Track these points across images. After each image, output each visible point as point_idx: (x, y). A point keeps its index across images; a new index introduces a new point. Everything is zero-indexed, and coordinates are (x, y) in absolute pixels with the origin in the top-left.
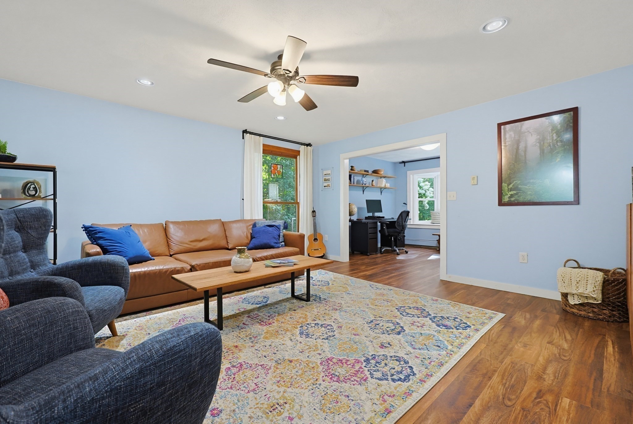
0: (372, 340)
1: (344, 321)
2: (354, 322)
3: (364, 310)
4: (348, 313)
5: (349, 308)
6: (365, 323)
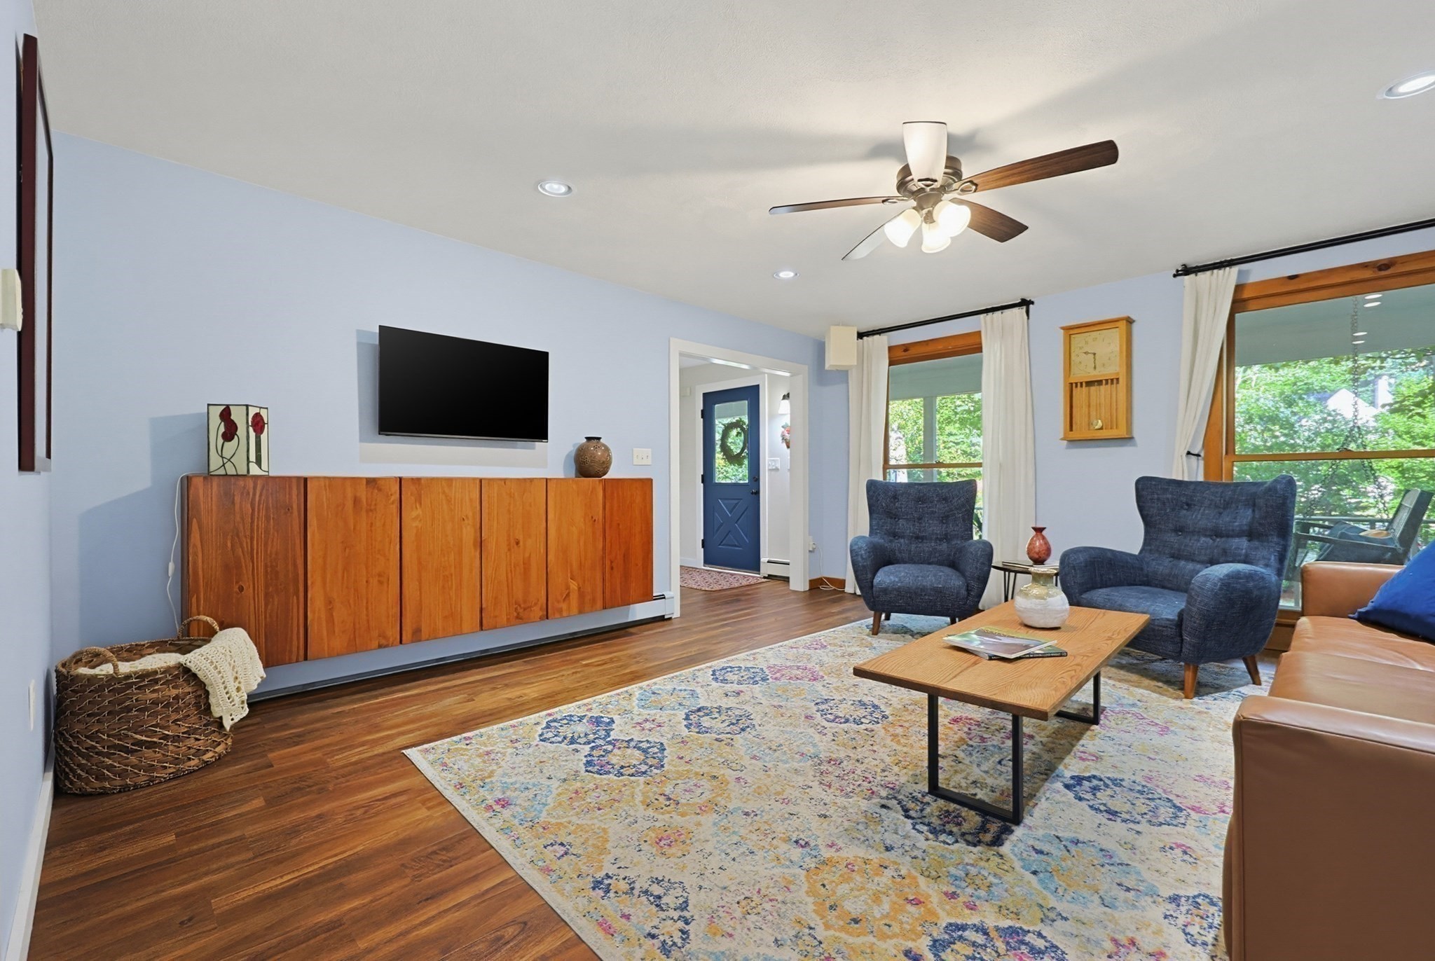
0: (752, 700)
1: (802, 730)
2: (782, 729)
3: (753, 761)
4: (796, 750)
5: (796, 765)
6: (757, 727)
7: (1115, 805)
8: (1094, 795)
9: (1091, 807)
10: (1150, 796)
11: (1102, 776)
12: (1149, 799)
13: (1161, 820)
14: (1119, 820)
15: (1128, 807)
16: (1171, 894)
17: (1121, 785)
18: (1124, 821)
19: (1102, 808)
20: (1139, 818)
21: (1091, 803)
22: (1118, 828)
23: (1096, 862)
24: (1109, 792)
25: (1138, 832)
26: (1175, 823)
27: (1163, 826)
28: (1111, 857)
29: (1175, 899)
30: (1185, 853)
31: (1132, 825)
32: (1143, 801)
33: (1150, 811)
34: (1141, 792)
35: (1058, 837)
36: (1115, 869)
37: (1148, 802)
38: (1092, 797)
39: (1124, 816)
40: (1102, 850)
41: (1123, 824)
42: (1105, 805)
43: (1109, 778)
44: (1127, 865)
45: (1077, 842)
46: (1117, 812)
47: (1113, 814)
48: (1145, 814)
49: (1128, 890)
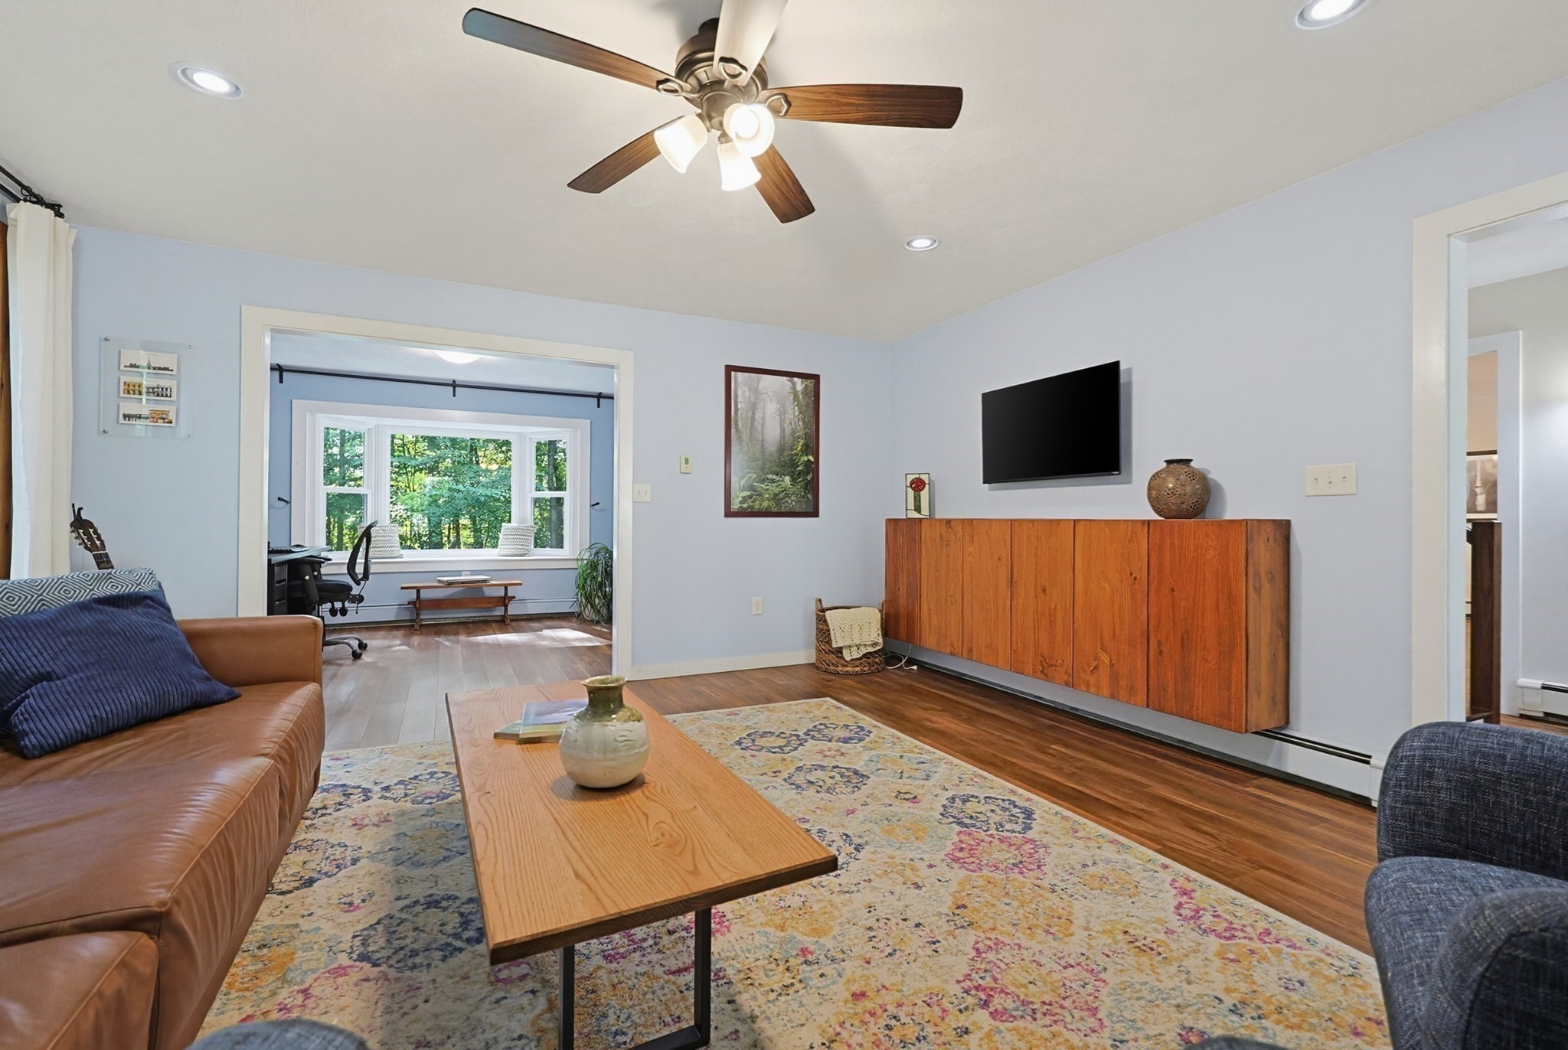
7: (433, 917)
8: (462, 915)
9: (457, 898)
10: (402, 954)
11: (469, 948)
12: (402, 948)
13: (380, 928)
14: (422, 901)
15: (420, 921)
16: (358, 864)
17: (441, 950)
18: (416, 902)
19: (444, 904)
20: (404, 916)
21: (458, 902)
22: (419, 892)
23: (422, 854)
24: (449, 929)
25: (398, 899)
26: (365, 933)
27: (375, 922)
28: (413, 864)
29: (354, 861)
30: (351, 904)
31: (407, 902)
32: (408, 941)
33: (394, 932)
34: (414, 953)
35: (462, 854)
36: (405, 858)
37: (402, 943)
38: (461, 910)
39: (419, 908)
40: (423, 864)
41: (415, 899)
42: (445, 909)
43: (461, 950)
44: (398, 865)
45: (445, 859)
46: (428, 908)
47: (433, 903)
48: (398, 925)
49: (390, 850)
